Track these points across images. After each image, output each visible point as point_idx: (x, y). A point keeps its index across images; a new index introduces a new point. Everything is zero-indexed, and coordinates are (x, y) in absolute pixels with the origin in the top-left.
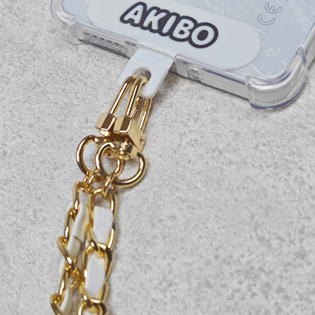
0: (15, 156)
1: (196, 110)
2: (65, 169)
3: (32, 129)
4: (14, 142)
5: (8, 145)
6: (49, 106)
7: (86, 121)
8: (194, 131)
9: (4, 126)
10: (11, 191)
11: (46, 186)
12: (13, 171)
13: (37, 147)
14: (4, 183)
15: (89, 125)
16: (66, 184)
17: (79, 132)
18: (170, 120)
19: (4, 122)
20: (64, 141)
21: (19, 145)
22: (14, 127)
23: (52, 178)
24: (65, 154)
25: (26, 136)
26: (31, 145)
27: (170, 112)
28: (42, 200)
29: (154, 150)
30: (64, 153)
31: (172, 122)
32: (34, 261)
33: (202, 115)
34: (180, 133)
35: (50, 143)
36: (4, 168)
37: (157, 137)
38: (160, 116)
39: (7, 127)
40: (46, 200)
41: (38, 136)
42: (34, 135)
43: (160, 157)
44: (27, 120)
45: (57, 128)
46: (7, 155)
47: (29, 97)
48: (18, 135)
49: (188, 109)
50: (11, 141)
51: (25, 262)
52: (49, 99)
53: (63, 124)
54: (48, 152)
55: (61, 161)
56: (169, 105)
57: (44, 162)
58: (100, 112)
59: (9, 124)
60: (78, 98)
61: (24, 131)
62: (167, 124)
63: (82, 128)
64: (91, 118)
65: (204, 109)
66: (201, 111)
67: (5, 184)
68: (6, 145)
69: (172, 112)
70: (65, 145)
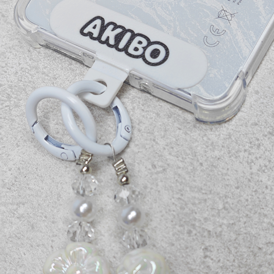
1: (254, 137)
7: (154, 166)
8: (260, 157)
15: (158, 169)
18: (234, 151)
31: (237, 152)
33: (262, 140)
34: (248, 162)
38: (223, 149)
49: (247, 137)
56: (228, 137)
58: (164, 155)
60: (138, 145)
62: (232, 155)
64: (157, 163)
65: (261, 135)
66: (260, 137)
69: (232, 143)
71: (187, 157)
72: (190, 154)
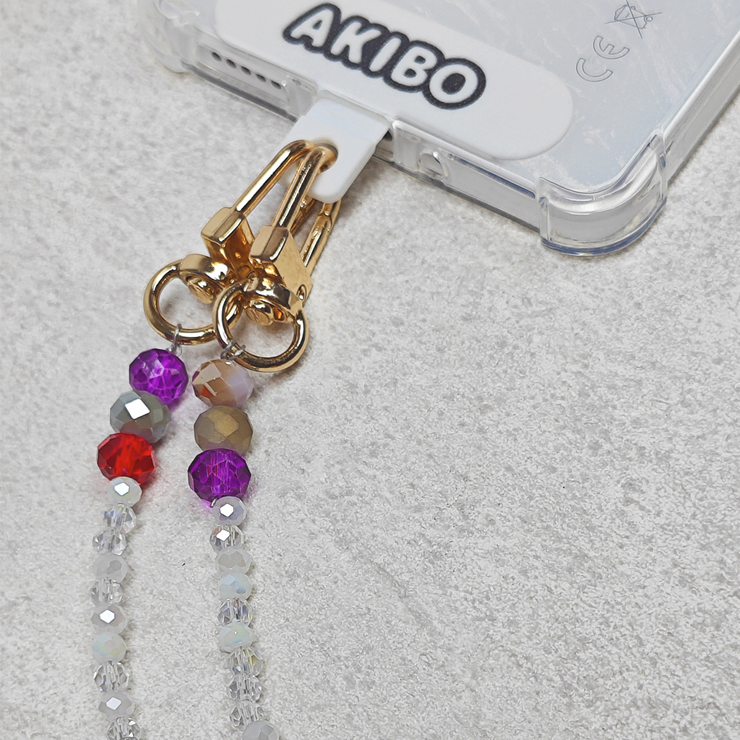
0: (378, 391)
2: (506, 407)
3: (402, 328)
4: (366, 361)
5: (354, 370)
6: (428, 277)
9: (333, 328)
10: (390, 468)
11: (472, 448)
12: (384, 424)
13: (426, 367)
14: (368, 452)
15: (536, 308)
16: (519, 440)
17: (516, 325)
18: (717, 284)
19: (330, 318)
20: (485, 348)
21: (381, 366)
22: (358, 330)
23: (481, 430)
24: (497, 375)
25: (391, 347)
26: (409, 364)
27: (712, 267)
28: (471, 478)
29: (698, 349)
30: (494, 374)
32: (491, 612)
35: (455, 355)
36: (359, 418)
37: (699, 321)
38: (692, 277)
39: (339, 329)
40: (482, 480)
41: (421, 342)
42: (412, 341)
43: (718, 361)
44: (384, 311)
45: (462, 322)
46: (357, 390)
47: (376, 262)
48: (373, 346)
50: (360, 359)
51: (469, 617)
52: (423, 262)
53: (474, 313)
54: (455, 376)
55: (491, 392)
56: (707, 252)
57: (451, 398)
58: (552, 279)
59: (344, 322)
60: (493, 253)
61: (384, 336)
62: (713, 292)
63: (520, 316)
64: (535, 295)
67: (373, 454)
68: (349, 369)
69: (716, 265)
70: (491, 357)
71: (606, 288)
72: (615, 281)
